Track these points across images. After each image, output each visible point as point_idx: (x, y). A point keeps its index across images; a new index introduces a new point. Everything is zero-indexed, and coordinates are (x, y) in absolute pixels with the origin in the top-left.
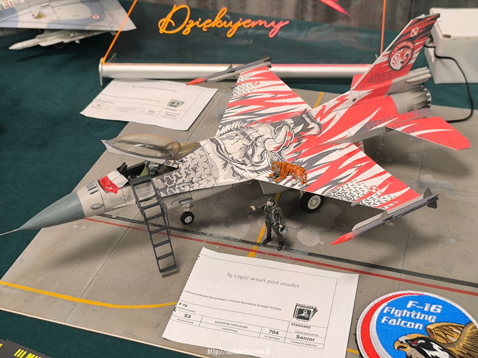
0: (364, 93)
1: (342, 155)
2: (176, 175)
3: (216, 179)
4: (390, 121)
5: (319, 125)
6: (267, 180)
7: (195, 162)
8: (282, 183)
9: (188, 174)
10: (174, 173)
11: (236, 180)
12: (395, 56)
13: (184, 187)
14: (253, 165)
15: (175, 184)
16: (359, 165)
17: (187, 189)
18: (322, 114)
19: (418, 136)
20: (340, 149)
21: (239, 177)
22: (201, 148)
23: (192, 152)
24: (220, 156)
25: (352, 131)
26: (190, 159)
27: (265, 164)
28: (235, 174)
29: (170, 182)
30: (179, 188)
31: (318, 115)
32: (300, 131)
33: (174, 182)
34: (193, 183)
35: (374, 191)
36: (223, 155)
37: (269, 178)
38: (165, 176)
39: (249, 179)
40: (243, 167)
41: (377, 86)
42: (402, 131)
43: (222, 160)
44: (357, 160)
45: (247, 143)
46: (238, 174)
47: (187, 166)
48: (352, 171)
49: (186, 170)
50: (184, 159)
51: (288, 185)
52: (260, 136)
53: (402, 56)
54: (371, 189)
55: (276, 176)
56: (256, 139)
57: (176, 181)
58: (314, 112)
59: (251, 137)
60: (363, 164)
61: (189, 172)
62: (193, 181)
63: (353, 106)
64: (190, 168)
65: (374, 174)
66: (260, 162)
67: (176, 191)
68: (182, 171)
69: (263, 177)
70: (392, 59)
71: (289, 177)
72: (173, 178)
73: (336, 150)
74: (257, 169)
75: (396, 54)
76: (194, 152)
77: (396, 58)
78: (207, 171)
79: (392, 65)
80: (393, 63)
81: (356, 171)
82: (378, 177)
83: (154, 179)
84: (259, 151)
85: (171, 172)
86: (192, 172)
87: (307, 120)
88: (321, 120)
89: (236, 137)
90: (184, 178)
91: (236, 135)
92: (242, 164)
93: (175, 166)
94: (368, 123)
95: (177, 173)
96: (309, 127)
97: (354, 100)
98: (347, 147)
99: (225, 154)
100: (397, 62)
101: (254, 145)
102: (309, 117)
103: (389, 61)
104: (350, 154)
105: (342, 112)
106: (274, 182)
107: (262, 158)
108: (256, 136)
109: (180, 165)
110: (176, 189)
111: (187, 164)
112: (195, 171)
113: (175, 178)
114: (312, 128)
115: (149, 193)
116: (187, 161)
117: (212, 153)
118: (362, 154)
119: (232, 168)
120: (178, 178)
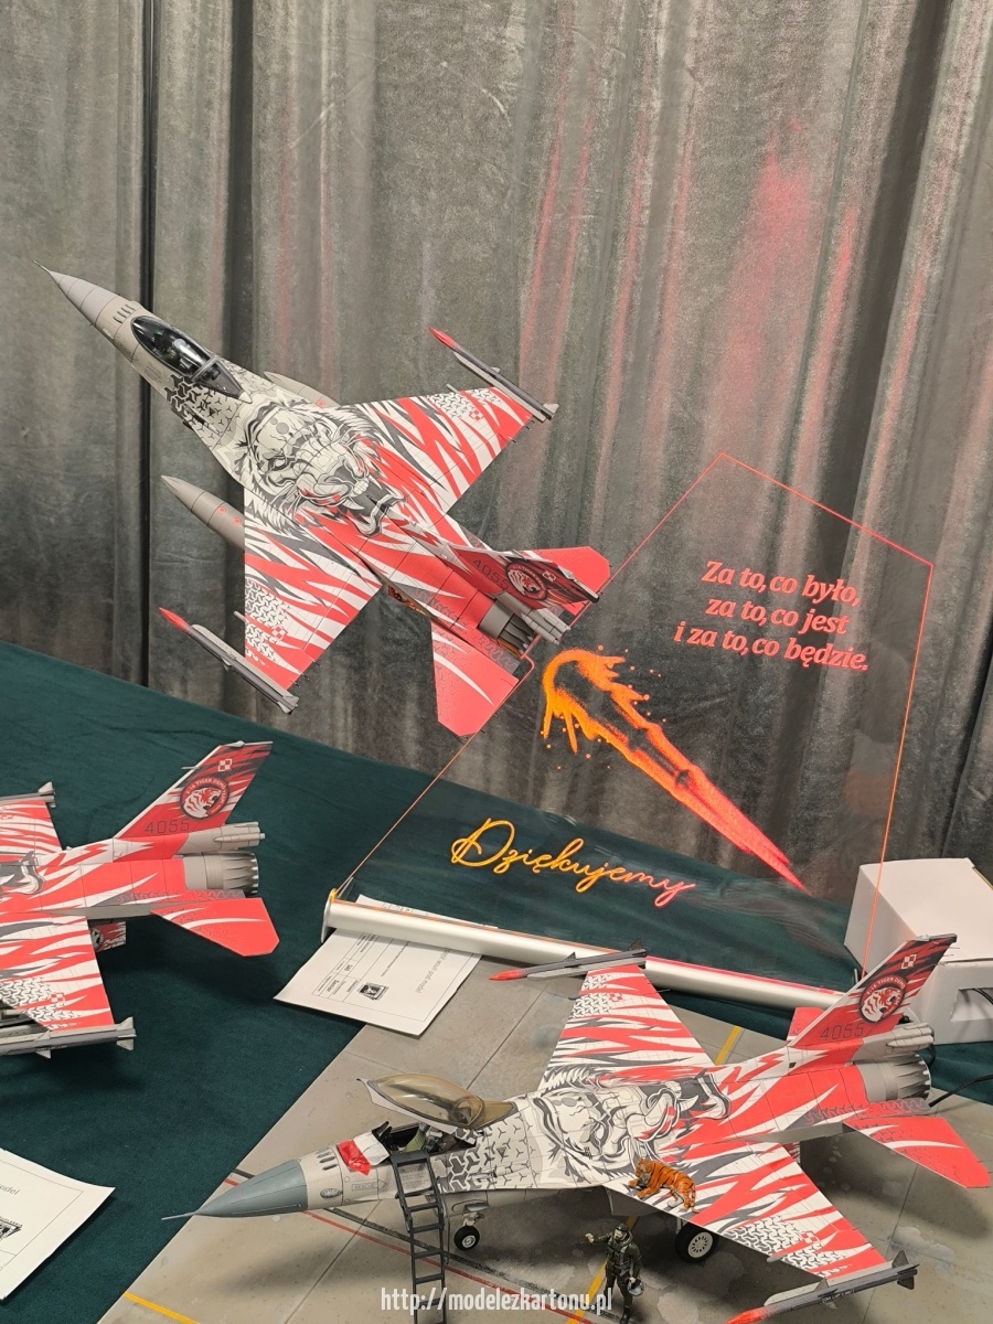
0: (811, 1055)
1: (761, 1164)
2: (469, 1158)
3: (535, 1175)
4: (852, 1114)
5: (725, 1101)
6: (625, 1191)
7: (504, 1138)
8: (650, 1201)
9: (489, 1159)
10: (467, 1153)
11: (570, 1183)
12: (871, 998)
13: (479, 1180)
14: (602, 1159)
15: (466, 1174)
16: (788, 1189)
17: (484, 1185)
18: (733, 1082)
19: (898, 1149)
20: (758, 1153)
21: (576, 1178)
22: (517, 1115)
23: (502, 1119)
24: (549, 1133)
25: (783, 1122)
26: (497, 1132)
27: (624, 1160)
28: (570, 1170)
29: (458, 1168)
30: (470, 1181)
31: (725, 1083)
32: (692, 1108)
33: (465, 1169)
34: (495, 1176)
35: (808, 1241)
36: (553, 1133)
37: (629, 1187)
38: (452, 1156)
39: (593, 1184)
40: (585, 1159)
41: (834, 1046)
42: (872, 1135)
43: (550, 1141)
44: (786, 1179)
45: (597, 1116)
46: (575, 1172)
47: (491, 1144)
48: (775, 1199)
49: (487, 1151)
50: (487, 1130)
51: (661, 1206)
52: (621, 1108)
53: (884, 999)
54: (805, 1236)
55: (641, 1185)
56: (613, 1112)
57: (468, 1169)
58: (719, 1077)
59: (604, 1107)
60: (795, 1188)
61: (492, 1156)
62: (497, 1172)
63: (789, 1075)
64: (495, 1149)
65: (811, 1210)
66: (615, 1156)
67: (465, 1185)
68: (481, 1151)
69: (619, 1184)
70: (866, 1002)
71: (664, 1192)
72: (463, 1161)
73: (750, 1153)
74: (609, 1167)
75: (874, 994)
76: (506, 1120)
77: (873, 1002)
78: (523, 1158)
79: (865, 1013)
80: (867, 1010)
81: (782, 1199)
82: (819, 1217)
83: (433, 1159)
84: (616, 1134)
85: (462, 1152)
86: (497, 1156)
87: (706, 1088)
88: (730, 1093)
89: (579, 1103)
90: (481, 1165)
91: (580, 1099)
92: (583, 1154)
93: (471, 1141)
94: (812, 1111)
95: (472, 1155)
96: (708, 1103)
97: (792, 1065)
98: (770, 1151)
99: (557, 1131)
100: (875, 1008)
101: (608, 1122)
102: (709, 1084)
103: (860, 1005)
104: (775, 1166)
105: (769, 1084)
106: (636, 1197)
107: (620, 1148)
108: (613, 1106)
109: (479, 1140)
110: (466, 1182)
111: (490, 1140)
112: (502, 1155)
113: (467, 1162)
114: (713, 1106)
115: (419, 1183)
116: (491, 1135)
117: (535, 1126)
118: (794, 1169)
119: (566, 1159)
120: (472, 1163)
